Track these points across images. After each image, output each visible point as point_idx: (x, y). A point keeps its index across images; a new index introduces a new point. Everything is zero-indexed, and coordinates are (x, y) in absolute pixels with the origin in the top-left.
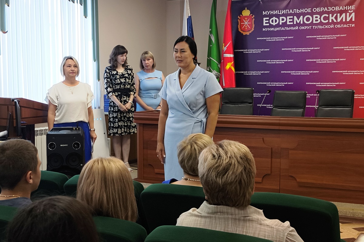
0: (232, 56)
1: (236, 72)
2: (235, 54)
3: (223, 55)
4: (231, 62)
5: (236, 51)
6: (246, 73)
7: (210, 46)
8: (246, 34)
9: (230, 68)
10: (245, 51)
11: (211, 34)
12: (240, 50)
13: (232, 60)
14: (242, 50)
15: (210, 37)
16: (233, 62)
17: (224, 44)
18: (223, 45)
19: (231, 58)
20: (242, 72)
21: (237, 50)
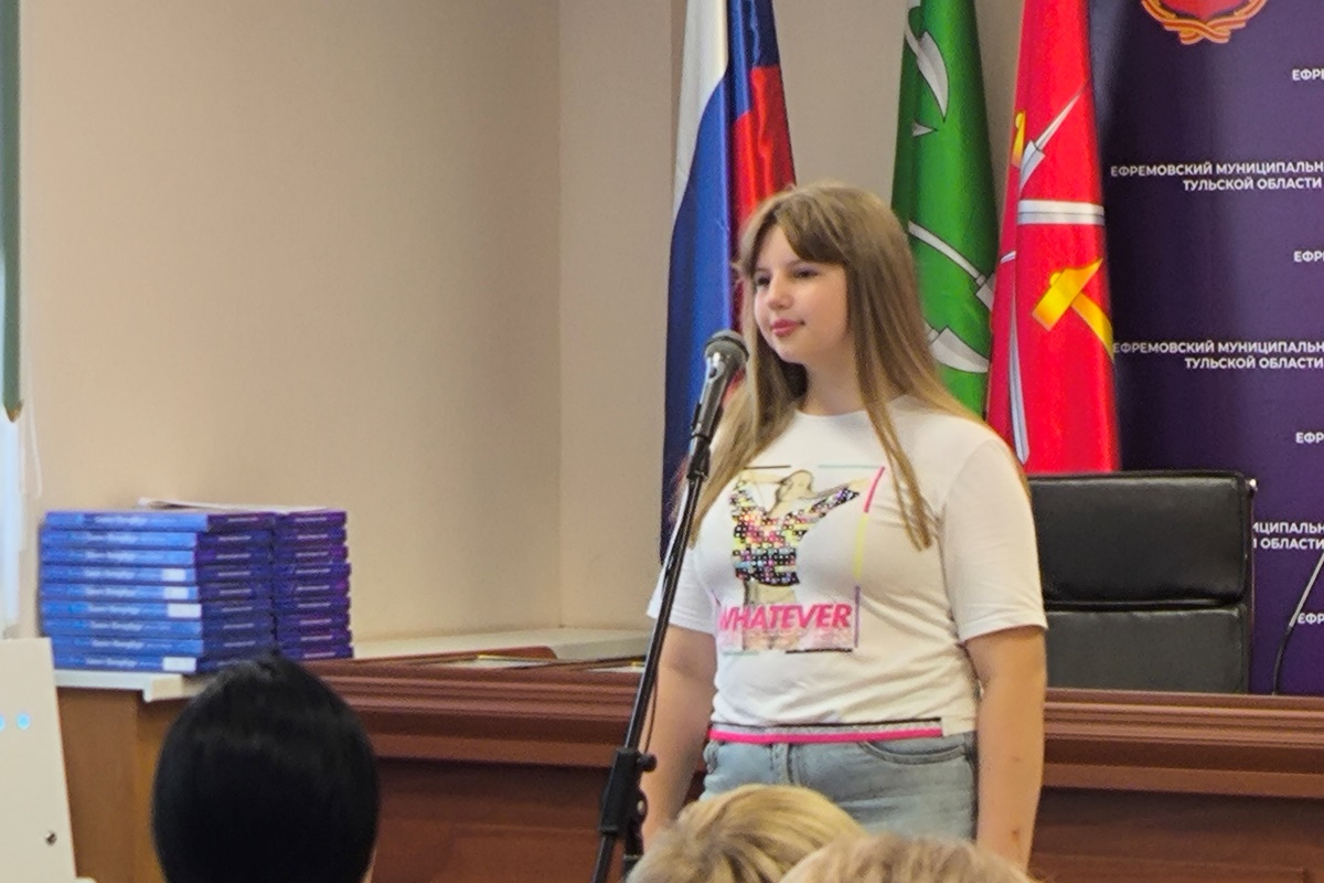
0: (1086, 213)
1: (1126, 348)
2: (1114, 197)
3: (1013, 212)
4: (1080, 262)
5: (1125, 171)
6: (1201, 354)
7: (910, 132)
8: (1205, 42)
9: (1070, 315)
10: (1197, 176)
11: (919, 36)
12: (1155, 170)
13: (1092, 245)
14: (1172, 170)
15: (909, 58)
16: (1094, 267)
17: (1020, 119)
18: (1016, 131)
19: (1077, 230)
20: (1173, 348)
21: (1133, 170)
